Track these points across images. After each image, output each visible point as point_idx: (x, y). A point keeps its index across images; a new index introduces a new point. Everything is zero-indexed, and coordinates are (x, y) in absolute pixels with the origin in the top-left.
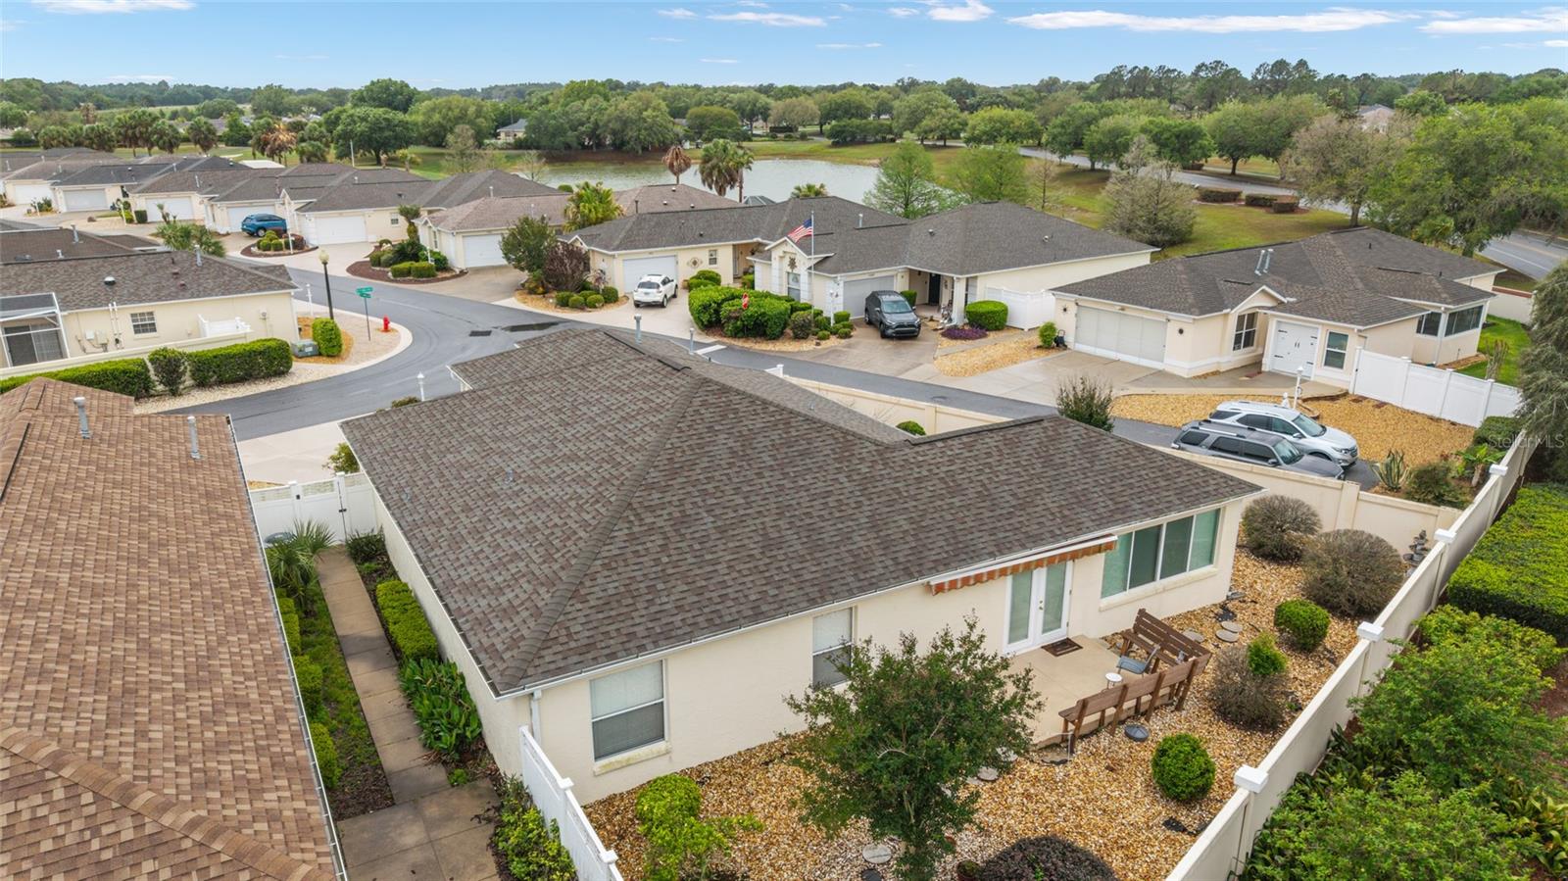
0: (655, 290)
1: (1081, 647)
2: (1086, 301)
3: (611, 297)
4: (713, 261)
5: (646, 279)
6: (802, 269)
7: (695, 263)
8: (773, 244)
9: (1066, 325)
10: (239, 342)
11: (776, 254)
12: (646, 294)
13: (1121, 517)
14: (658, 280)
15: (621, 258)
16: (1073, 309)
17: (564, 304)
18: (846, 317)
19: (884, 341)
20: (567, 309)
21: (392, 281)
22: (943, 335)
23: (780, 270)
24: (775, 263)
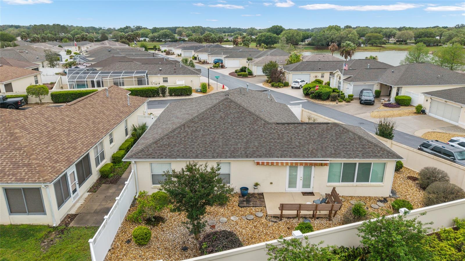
0: (297, 84)
1: (314, 195)
2: (434, 98)
3: (286, 85)
4: (322, 77)
5: (296, 80)
6: (341, 81)
7: (316, 77)
8: (335, 72)
9: (426, 106)
10: (181, 86)
11: (336, 75)
12: (295, 84)
13: (334, 156)
14: (299, 81)
15: (292, 74)
16: (429, 100)
17: (273, 86)
18: (352, 96)
19: (361, 105)
20: (273, 87)
21: (237, 77)
22: (383, 105)
23: (336, 80)
24: (335, 78)
